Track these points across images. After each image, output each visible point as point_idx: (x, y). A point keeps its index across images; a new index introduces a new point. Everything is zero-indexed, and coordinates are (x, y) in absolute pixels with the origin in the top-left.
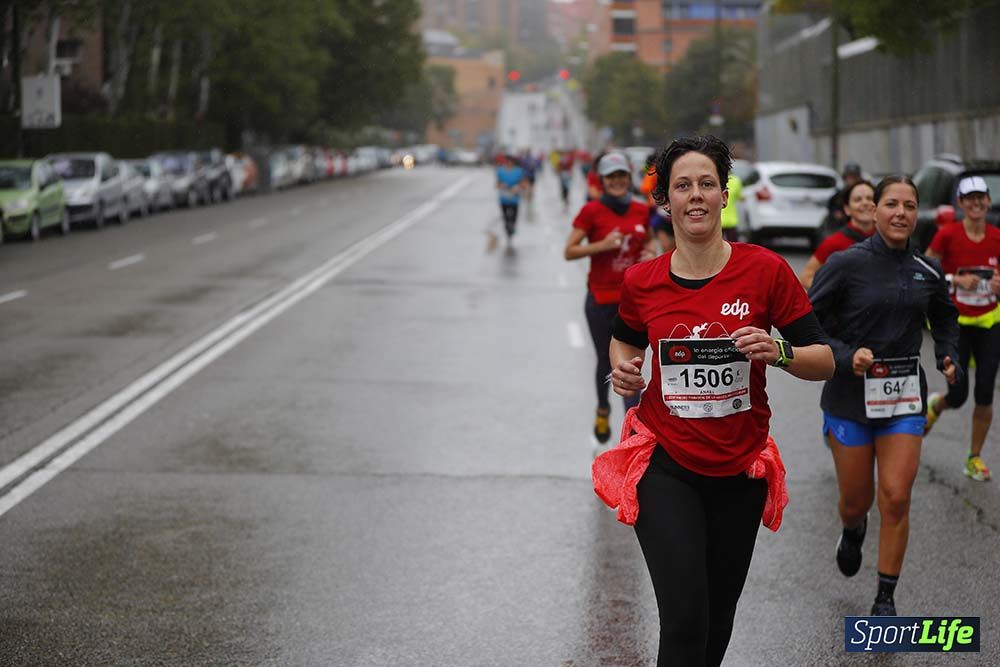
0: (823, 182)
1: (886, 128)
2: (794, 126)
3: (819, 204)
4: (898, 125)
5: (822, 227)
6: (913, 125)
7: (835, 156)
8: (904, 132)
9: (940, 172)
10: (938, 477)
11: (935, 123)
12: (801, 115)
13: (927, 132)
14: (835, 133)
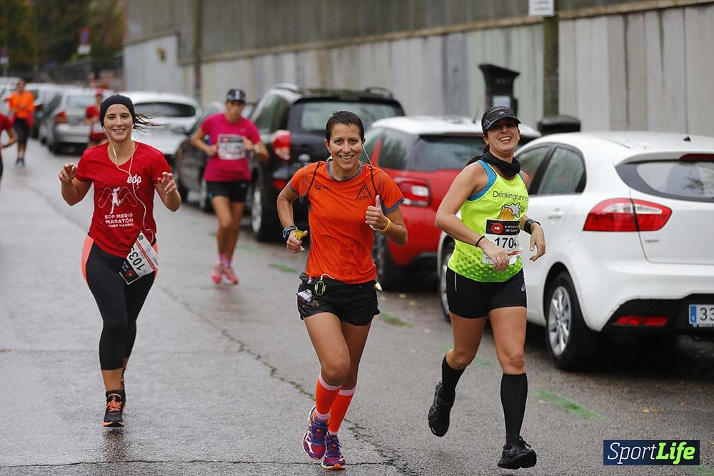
0: (185, 111)
1: (251, 57)
2: (163, 56)
3: (176, 131)
4: (262, 55)
5: (177, 153)
6: (276, 54)
7: (198, 86)
8: (268, 62)
9: (280, 101)
10: (245, 348)
11: (297, 52)
12: (169, 44)
13: (289, 61)
14: (198, 64)
